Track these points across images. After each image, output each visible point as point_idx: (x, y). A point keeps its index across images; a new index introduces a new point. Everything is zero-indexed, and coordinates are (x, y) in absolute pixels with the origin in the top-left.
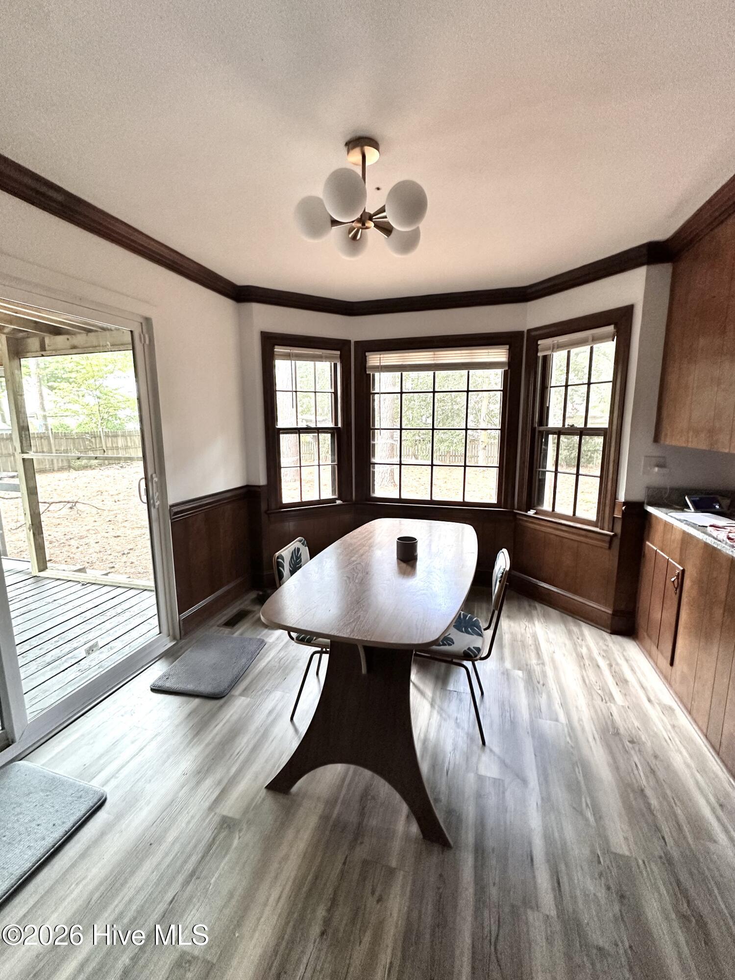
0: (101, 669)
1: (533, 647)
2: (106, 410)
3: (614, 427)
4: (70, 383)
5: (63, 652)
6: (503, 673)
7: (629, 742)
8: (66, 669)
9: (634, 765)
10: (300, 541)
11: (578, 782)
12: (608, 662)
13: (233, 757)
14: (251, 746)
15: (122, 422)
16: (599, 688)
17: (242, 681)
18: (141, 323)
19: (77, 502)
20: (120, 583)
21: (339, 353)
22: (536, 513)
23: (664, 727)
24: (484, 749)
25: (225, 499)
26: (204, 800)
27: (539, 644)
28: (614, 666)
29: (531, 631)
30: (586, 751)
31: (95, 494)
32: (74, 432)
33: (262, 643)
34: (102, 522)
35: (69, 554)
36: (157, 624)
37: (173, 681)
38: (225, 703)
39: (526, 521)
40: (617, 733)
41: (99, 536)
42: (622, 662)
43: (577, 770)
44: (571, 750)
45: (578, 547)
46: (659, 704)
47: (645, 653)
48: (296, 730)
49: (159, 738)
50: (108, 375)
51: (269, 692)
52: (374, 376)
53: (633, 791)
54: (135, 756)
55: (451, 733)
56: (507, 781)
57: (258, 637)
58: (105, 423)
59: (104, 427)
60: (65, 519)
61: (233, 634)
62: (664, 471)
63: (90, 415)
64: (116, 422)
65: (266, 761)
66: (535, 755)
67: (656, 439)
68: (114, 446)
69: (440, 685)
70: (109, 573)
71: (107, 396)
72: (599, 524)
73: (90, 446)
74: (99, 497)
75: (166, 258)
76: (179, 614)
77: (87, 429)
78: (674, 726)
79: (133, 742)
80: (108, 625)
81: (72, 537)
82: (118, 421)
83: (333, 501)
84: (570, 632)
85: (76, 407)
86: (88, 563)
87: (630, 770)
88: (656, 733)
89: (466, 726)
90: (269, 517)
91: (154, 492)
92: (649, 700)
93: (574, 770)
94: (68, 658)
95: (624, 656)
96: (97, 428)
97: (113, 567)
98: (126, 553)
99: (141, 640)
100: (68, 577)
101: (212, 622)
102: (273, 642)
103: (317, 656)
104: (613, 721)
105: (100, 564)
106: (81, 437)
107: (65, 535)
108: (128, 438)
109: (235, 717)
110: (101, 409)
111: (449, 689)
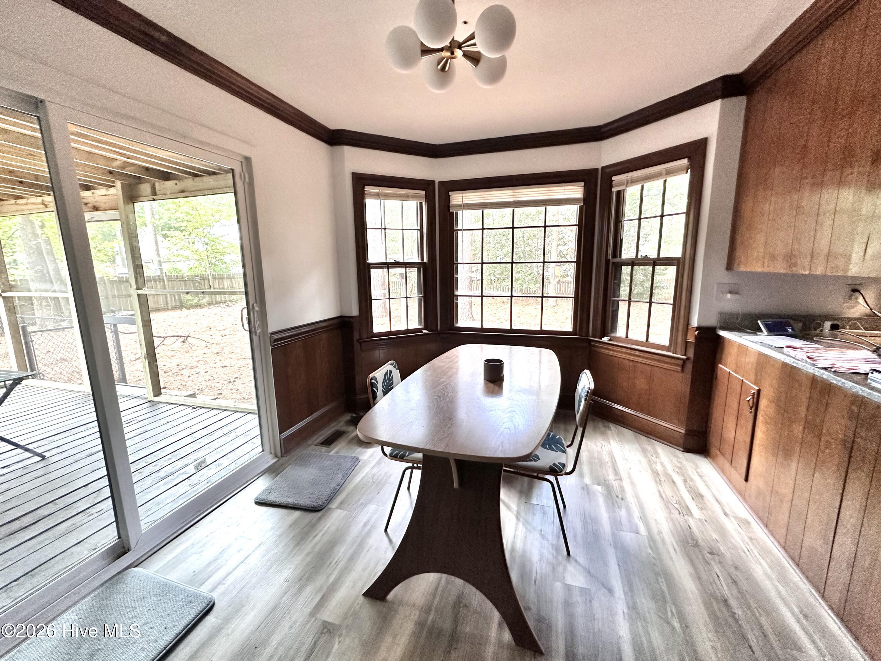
0: (210, 484)
1: (610, 464)
2: (213, 256)
3: (688, 256)
4: (181, 231)
5: (175, 468)
6: (583, 488)
7: (709, 553)
8: (178, 484)
9: (716, 576)
10: (392, 364)
11: (663, 592)
12: (683, 478)
13: (331, 566)
14: (348, 555)
15: (228, 266)
16: (675, 502)
17: (338, 495)
18: (242, 162)
19: (188, 336)
20: (226, 407)
21: (424, 192)
22: (610, 340)
23: (742, 540)
24: (569, 560)
25: (320, 328)
26: (305, 606)
27: (615, 461)
28: (689, 482)
29: (607, 449)
30: (667, 562)
31: (204, 330)
32: (185, 275)
33: (356, 460)
34: (211, 354)
35: (182, 382)
36: (260, 443)
37: (275, 495)
38: (323, 515)
39: (602, 347)
40: (696, 545)
41: (208, 367)
42: (696, 477)
43: (660, 580)
44: (653, 561)
45: (651, 371)
46: (736, 517)
47: (718, 469)
48: (390, 541)
49: (263, 548)
50: (214, 223)
51: (364, 505)
52: (457, 214)
53: (717, 601)
54: (240, 564)
55: (537, 544)
56: (593, 590)
57: (353, 455)
58: (212, 267)
59: (212, 271)
60: (178, 352)
61: (330, 452)
62: (737, 297)
63: (199, 260)
64: (222, 266)
65: (364, 570)
66: (619, 565)
67: (729, 267)
68: (221, 287)
69: (523, 499)
70: (217, 398)
71: (214, 243)
72: (672, 349)
73: (200, 287)
74: (208, 332)
75: (264, 101)
76: (280, 434)
77: (197, 272)
78: (751, 539)
79: (238, 551)
80: (215, 445)
81: (184, 367)
82: (224, 265)
83: (419, 330)
84: (644, 451)
85: (187, 253)
86: (199, 390)
87: (712, 580)
88: (734, 545)
89: (550, 537)
90: (361, 345)
91: (256, 320)
92: (726, 514)
93: (657, 580)
94: (179, 474)
95: (697, 472)
96: (206, 271)
97: (221, 394)
98: (232, 381)
99: (246, 458)
100: (180, 401)
101: (310, 442)
102: (367, 460)
103: (408, 472)
104: (691, 533)
105: (209, 391)
106: (192, 279)
107: (178, 365)
108: (233, 280)
109: (333, 528)
110: (208, 254)
111: (532, 502)
